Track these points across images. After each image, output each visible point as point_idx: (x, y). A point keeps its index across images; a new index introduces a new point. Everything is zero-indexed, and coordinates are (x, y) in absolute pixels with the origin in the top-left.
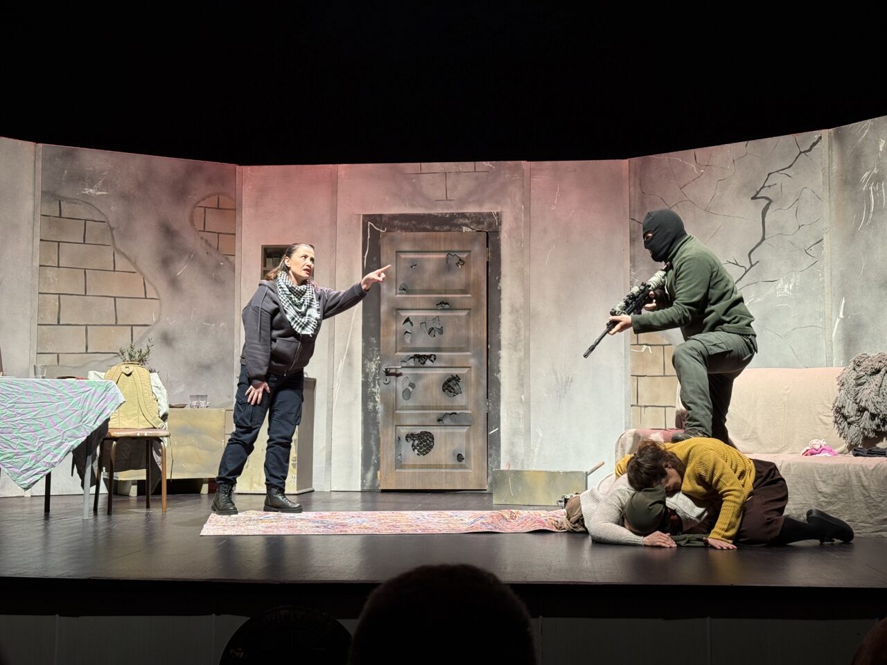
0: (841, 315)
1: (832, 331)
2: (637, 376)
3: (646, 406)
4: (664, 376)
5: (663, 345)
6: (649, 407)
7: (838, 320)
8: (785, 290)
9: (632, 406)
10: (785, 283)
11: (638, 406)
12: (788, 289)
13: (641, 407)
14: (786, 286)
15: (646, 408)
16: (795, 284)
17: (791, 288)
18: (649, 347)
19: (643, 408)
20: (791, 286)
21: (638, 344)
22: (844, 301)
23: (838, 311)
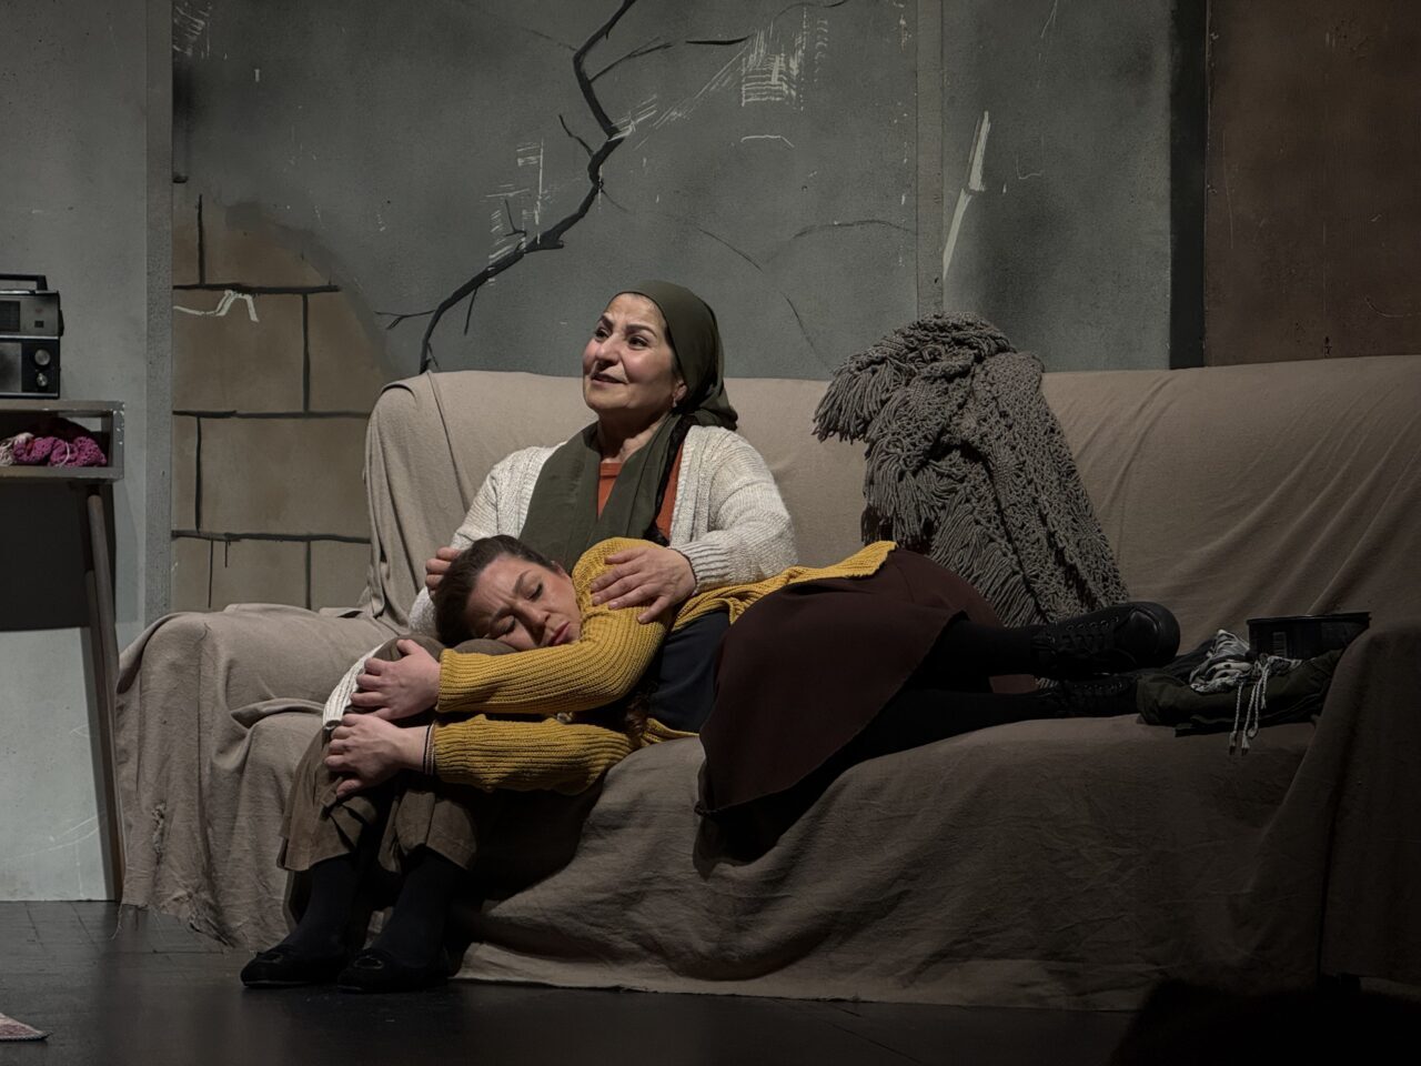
0: (976, 182)
1: (942, 243)
2: (199, 415)
3: (231, 538)
4: (307, 414)
5: (305, 292)
6: (246, 542)
7: (964, 201)
8: (774, 81)
9: (176, 535)
10: (773, 50)
11: (198, 535)
12: (786, 73)
13: (212, 538)
14: (778, 64)
15: (234, 545)
16: (808, 55)
17: (795, 72)
18: (248, 298)
19: (220, 546)
20: (794, 64)
21: (201, 286)
22: (986, 127)
23: (967, 165)
